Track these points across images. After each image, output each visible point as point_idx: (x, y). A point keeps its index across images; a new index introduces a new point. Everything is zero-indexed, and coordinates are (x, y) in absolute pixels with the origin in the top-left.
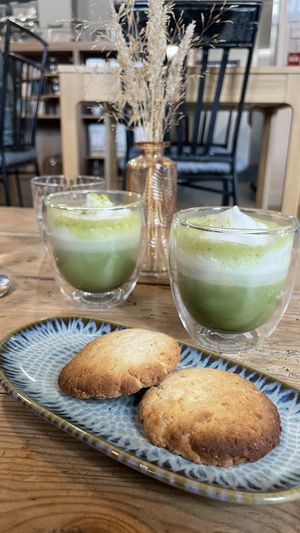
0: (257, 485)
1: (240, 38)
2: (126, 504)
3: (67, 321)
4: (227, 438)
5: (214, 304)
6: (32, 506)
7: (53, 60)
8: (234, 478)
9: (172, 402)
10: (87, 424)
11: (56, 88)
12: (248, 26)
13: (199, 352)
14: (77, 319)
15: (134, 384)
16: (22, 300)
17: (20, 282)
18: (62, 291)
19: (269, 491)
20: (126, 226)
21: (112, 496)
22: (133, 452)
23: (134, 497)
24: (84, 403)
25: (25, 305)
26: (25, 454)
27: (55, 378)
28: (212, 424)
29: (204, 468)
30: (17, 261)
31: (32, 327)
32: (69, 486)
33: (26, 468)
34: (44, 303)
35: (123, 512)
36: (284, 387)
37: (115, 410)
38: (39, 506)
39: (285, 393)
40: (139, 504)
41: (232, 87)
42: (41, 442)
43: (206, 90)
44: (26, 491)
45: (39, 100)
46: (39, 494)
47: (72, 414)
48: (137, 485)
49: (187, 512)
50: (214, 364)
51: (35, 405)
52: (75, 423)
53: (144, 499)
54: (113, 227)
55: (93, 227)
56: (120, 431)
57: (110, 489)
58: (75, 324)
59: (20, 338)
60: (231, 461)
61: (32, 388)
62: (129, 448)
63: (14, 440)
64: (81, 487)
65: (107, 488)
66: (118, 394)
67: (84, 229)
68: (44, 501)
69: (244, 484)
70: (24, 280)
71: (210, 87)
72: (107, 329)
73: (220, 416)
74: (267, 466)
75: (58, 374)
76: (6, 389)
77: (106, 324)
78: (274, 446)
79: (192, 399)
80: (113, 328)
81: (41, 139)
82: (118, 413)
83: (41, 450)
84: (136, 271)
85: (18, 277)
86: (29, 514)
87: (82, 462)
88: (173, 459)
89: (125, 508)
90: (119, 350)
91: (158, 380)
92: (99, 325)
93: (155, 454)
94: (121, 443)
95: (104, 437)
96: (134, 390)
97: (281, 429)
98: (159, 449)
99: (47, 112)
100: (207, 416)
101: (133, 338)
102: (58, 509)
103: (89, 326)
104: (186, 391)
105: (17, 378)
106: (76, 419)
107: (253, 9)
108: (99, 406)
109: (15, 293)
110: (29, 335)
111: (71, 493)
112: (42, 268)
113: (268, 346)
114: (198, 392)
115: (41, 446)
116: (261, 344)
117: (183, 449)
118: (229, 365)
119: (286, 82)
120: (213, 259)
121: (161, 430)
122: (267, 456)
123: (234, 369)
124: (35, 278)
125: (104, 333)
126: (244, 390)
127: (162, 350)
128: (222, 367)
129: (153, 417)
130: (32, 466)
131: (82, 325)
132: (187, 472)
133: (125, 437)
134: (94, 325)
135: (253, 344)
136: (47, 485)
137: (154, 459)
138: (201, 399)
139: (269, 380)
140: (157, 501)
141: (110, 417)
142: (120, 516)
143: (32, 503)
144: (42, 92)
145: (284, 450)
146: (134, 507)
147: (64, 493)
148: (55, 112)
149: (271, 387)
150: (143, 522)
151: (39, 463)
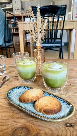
0: (55, 118)
1: (62, 14)
2: (32, 122)
3: (21, 87)
4: (50, 110)
5: (51, 83)
6: (15, 123)
7: (17, 18)
8: (51, 117)
9: (40, 103)
10: (25, 108)
11: (18, 25)
12: (64, 11)
13: (47, 93)
14: (23, 86)
15: (33, 100)
16: (11, 82)
17: (11, 77)
18: (20, 79)
19: (57, 119)
20: (33, 66)
21: (29, 121)
22: (33, 113)
23: (33, 121)
24: (24, 104)
25: (12, 83)
26: (13, 113)
27: (18, 99)
28: (48, 107)
29: (46, 115)
30: (10, 72)
31: (13, 88)
32: (21, 119)
33: (13, 116)
34: (16, 82)
35: (31, 124)
36: (64, 100)
37: (30, 105)
38: (16, 123)
39: (64, 101)
40: (34, 122)
41: (60, 25)
42: (16, 111)
43: (54, 26)
44: (13, 120)
45: (14, 28)
46: (16, 121)
47: (22, 106)
48: (34, 119)
49: (43, 123)
50: (50, 95)
51: (15, 104)
52: (22, 107)
53: (35, 121)
54: (30, 66)
55: (26, 66)
56: (31, 109)
57: (29, 119)
58: (22, 87)
59: (11, 91)
60: (51, 114)
61: (14, 101)
62: (32, 112)
63: (11, 111)
64: (24, 119)
65: (28, 119)
66: (30, 102)
67: (24, 67)
68: (17, 122)
69: (53, 118)
70: (12, 77)
71: (55, 26)
72: (29, 88)
73: (49, 106)
74: (58, 115)
75: (19, 98)
76: (9, 101)
77: (29, 87)
78: (59, 111)
79: (44, 103)
80: (30, 88)
81: (15, 38)
82: (30, 106)
83: (16, 113)
84: (36, 74)
85: (10, 76)
86: (14, 124)
87: (24, 115)
88: (40, 114)
89: (31, 123)
90: (31, 93)
91: (38, 99)
92: (27, 87)
93: (37, 113)
94: (31, 111)
95: (28, 110)
96: (33, 101)
97: (61, 108)
98: (38, 112)
99: (16, 31)
100: (47, 106)
101: (33, 91)
102: (19, 123)
103: (25, 88)
104: (43, 101)
105: (11, 99)
106: (23, 107)
107: (65, 7)
108: (27, 104)
109: (10, 80)
110: (13, 90)
111: (22, 120)
112: (15, 74)
113: (63, 91)
114: (46, 101)
115: (16, 112)
116: (62, 90)
117: (42, 112)
118: (53, 95)
119: (74, 23)
120: (50, 74)
121: (38, 109)
122: (58, 113)
123: (54, 96)
124: (14, 76)
125: (28, 89)
126: (55, 101)
127: (39, 93)
128: (52, 96)
129: (37, 106)
130: (14, 116)
131: (24, 87)
132: (42, 116)
133: (31, 110)
134: (26, 87)
135: (60, 90)
136: (17, 119)
137: (37, 114)
138: (46, 103)
139: (61, 98)
140: (37, 122)
141: (29, 106)
142: (30, 124)
143: (14, 122)
144: (14, 27)
145: (62, 112)
146: (33, 123)
147: (20, 120)
148: (18, 31)
149: (61, 100)
150: (34, 125)
151: (16, 115)
